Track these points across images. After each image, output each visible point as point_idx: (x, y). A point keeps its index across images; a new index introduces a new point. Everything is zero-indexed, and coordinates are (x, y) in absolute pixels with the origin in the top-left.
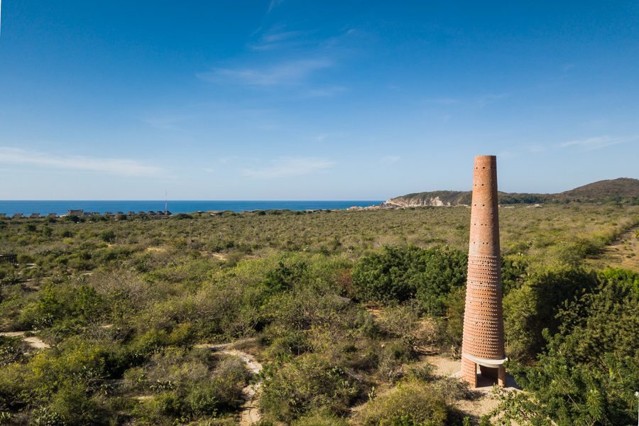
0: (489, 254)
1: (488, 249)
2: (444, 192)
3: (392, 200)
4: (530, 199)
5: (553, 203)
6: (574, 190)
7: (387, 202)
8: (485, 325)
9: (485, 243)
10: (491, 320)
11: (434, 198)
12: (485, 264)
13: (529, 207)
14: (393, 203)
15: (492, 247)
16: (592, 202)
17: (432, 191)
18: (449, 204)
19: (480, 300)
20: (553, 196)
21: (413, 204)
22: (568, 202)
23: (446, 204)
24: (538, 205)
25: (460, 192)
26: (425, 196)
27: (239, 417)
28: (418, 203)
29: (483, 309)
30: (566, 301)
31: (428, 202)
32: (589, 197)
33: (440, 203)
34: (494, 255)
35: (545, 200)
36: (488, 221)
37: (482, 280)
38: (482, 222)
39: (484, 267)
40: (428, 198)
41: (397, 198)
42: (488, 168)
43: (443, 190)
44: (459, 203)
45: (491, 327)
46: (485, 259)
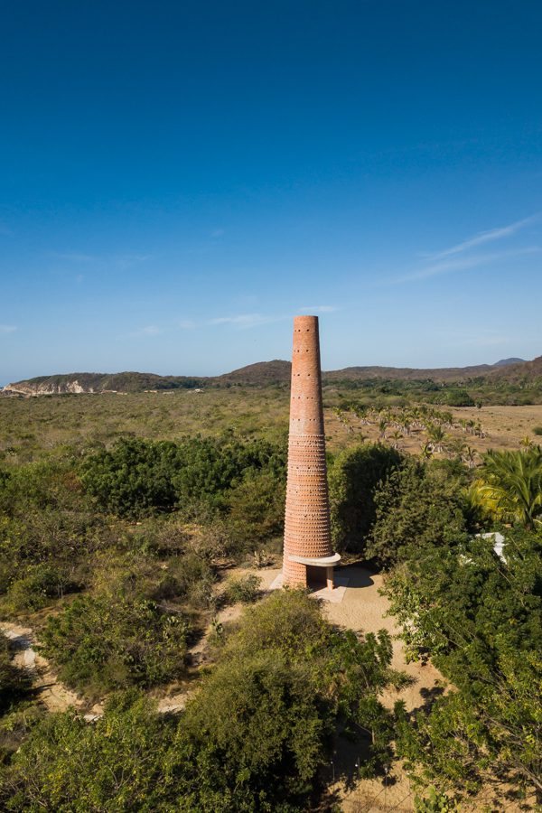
0: (316, 433)
1: (315, 426)
2: (85, 375)
3: (12, 385)
4: (190, 383)
5: (214, 387)
6: (233, 373)
7: (5, 388)
8: (315, 517)
9: (312, 420)
10: (322, 511)
11: (71, 382)
12: (313, 444)
13: (190, 392)
14: (14, 390)
15: (318, 424)
16: (252, 386)
17: (67, 373)
18: (92, 391)
19: (309, 488)
20: (213, 379)
21: (43, 391)
22: (229, 386)
23: (87, 390)
24: (198, 390)
25: (105, 375)
26: (59, 380)
27: (40, 703)
28: (50, 389)
29: (313, 498)
30: (381, 482)
31: (64, 388)
32: (248, 380)
33: (79, 390)
34: (321, 433)
35: (205, 384)
37: (310, 464)
38: (308, 395)
40: (63, 383)
41: (20, 383)
43: (83, 372)
44: (107, 388)
45: (322, 519)
46: (312, 439)
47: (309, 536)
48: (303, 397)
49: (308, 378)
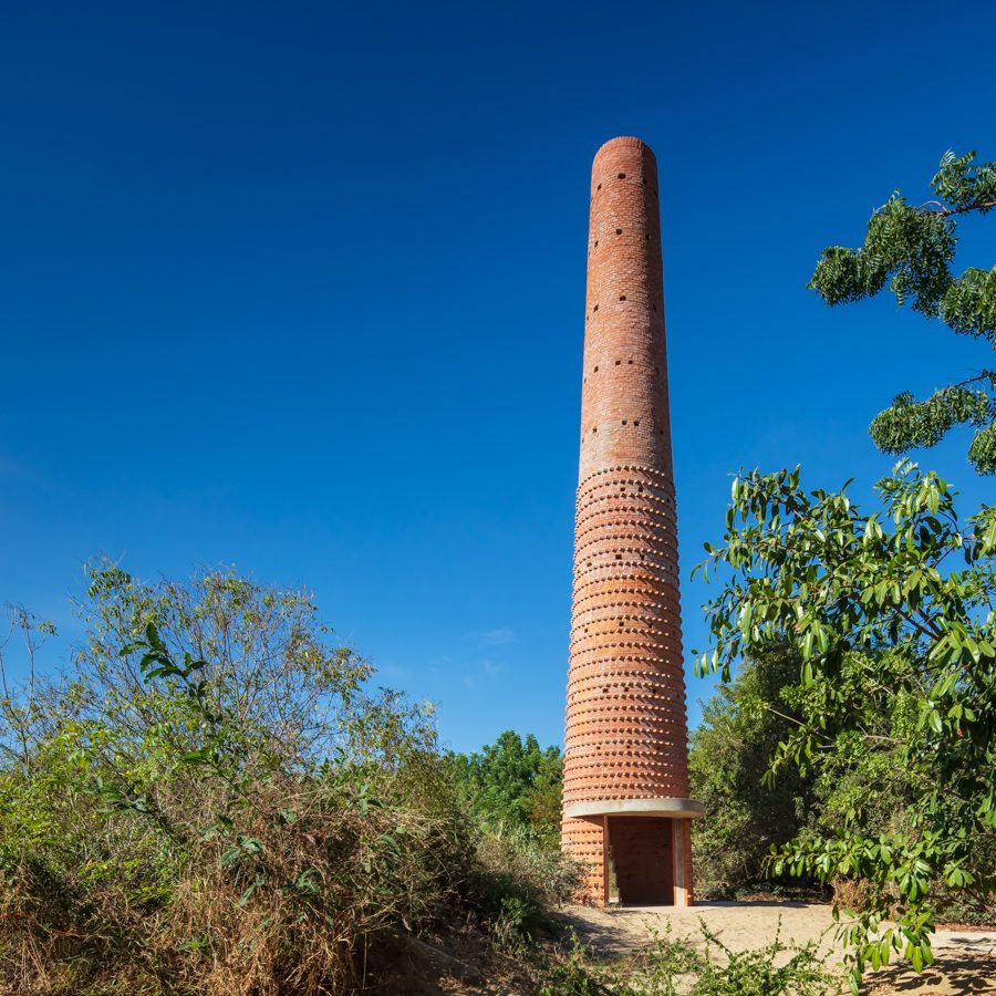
0: (639, 459)
1: (637, 444)
8: (634, 692)
9: (630, 422)
10: (652, 677)
12: (630, 490)
15: (649, 439)
29: (626, 638)
34: (656, 466)
36: (637, 352)
37: (620, 543)
38: (617, 354)
39: (628, 502)
42: (635, 178)
45: (651, 701)
46: (628, 476)
47: (614, 744)
48: (606, 362)
49: (619, 307)
